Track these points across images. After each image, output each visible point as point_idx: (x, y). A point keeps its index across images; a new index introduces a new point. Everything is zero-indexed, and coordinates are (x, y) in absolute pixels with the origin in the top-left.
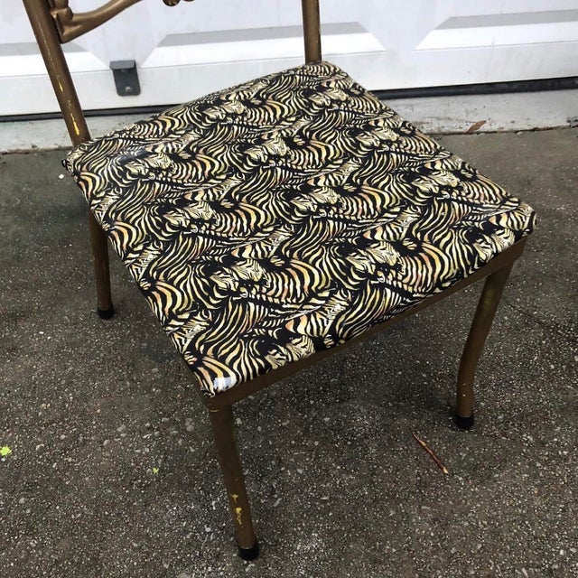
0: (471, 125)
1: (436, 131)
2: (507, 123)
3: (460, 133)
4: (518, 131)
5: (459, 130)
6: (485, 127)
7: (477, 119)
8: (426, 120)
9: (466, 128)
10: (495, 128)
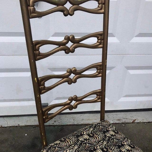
0: (133, 121)
1: (124, 122)
2: (141, 120)
3: (130, 123)
4: (145, 123)
5: (130, 122)
6: (136, 121)
7: (134, 119)
8: (121, 119)
9: (131, 121)
10: (139, 121)
